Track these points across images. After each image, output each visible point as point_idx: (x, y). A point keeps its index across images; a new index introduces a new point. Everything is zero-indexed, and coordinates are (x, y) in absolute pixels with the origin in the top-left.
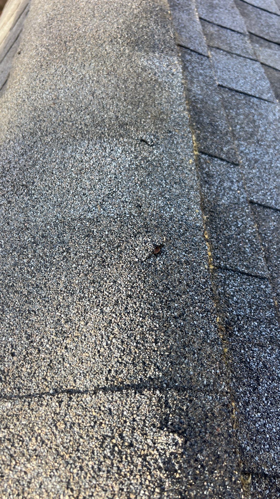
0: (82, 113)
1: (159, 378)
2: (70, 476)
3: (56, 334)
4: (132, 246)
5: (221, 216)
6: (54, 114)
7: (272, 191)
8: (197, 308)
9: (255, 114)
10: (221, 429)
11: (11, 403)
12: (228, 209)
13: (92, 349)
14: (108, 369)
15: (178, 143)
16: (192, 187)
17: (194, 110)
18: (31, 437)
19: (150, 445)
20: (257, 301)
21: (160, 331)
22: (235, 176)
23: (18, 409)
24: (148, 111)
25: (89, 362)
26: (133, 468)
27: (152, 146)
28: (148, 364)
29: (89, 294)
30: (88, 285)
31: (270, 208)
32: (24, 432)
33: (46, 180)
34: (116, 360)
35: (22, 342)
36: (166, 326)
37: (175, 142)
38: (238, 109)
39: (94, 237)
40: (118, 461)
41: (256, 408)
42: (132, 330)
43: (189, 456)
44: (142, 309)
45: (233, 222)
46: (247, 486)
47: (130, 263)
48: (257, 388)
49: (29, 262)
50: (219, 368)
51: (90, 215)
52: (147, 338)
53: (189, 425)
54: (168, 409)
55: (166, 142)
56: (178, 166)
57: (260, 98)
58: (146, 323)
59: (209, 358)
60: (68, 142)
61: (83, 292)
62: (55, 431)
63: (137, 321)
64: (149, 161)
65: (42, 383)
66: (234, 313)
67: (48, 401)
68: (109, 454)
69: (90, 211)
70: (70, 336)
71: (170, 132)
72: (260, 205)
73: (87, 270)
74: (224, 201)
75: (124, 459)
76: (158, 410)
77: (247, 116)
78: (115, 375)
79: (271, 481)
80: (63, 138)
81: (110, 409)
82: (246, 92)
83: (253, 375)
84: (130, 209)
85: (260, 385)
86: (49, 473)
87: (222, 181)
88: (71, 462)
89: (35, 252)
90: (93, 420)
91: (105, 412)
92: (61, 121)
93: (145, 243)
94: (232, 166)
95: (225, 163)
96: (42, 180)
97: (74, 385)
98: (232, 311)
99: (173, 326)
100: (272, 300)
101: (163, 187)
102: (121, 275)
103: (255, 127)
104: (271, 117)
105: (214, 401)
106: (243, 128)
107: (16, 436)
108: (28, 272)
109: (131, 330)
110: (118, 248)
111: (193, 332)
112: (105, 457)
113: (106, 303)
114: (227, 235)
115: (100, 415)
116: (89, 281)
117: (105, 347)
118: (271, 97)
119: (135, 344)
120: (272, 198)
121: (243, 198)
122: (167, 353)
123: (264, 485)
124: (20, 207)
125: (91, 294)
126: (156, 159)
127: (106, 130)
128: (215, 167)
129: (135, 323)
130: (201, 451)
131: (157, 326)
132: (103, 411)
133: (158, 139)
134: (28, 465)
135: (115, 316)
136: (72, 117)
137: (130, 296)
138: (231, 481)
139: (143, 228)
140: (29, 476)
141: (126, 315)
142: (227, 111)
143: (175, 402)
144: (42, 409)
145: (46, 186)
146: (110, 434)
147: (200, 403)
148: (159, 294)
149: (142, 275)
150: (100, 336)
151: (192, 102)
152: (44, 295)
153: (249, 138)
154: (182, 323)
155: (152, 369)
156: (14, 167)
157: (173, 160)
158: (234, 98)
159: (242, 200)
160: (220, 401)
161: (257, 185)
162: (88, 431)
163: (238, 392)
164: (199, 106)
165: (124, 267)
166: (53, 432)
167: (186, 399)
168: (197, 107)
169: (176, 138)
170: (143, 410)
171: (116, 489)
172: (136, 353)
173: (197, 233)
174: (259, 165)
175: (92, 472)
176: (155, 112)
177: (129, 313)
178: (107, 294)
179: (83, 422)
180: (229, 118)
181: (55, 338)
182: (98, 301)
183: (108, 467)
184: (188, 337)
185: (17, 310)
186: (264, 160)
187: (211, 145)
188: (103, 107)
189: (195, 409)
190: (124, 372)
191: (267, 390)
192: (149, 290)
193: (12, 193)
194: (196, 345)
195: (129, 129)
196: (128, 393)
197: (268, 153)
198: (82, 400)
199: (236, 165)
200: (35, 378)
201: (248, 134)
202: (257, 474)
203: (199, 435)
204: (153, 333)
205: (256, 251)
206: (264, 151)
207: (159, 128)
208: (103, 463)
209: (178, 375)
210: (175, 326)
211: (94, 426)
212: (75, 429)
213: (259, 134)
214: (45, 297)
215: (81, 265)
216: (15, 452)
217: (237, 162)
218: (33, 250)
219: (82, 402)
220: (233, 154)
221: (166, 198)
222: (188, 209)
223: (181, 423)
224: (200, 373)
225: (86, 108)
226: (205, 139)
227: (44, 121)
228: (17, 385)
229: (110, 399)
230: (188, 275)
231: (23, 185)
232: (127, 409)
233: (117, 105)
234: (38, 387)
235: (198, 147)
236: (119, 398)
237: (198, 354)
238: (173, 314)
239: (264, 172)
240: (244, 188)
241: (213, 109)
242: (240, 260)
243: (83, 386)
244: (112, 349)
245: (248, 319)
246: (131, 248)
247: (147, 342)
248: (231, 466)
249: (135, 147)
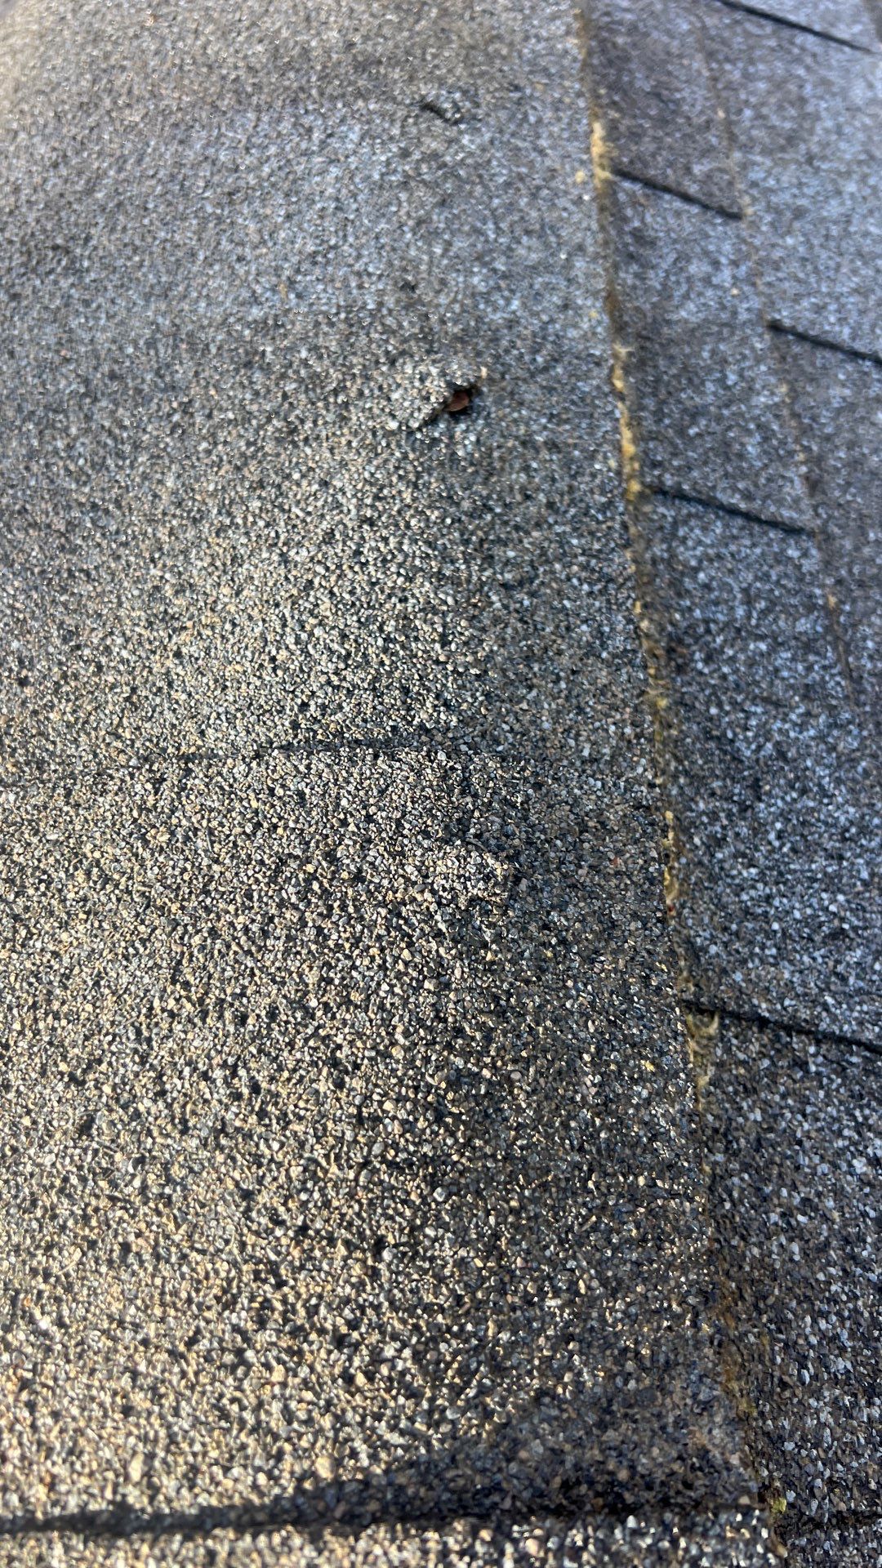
0: (240, 39)
1: (448, 729)
2: (183, 953)
3: (151, 624)
4: (381, 388)
5: (674, 351)
6: (153, 47)
7: (843, 300)
8: (575, 568)
9: (806, 81)
10: (625, 862)
11: (17, 793)
12: (695, 334)
13: (253, 653)
14: (299, 701)
15: (539, 121)
16: (581, 248)
17: (603, 51)
18: (71, 870)
19: (413, 878)
20: (772, 591)
21: (457, 613)
22: (727, 247)
23: (35, 807)
24: (450, 31)
25: (244, 686)
26: (362, 932)
27: (456, 122)
28: (418, 693)
29: (245, 518)
30: (245, 494)
31: (834, 347)
32: (51, 860)
33: (124, 229)
34: (323, 679)
35: (51, 650)
36: (475, 606)
37: (532, 119)
38: (752, 62)
39: (267, 369)
40: (321, 914)
41: (744, 855)
42: (373, 608)
43: (525, 913)
44: (406, 556)
45: (709, 371)
46: (705, 1042)
47: (374, 434)
48: (751, 807)
49: (69, 447)
50: (632, 724)
51: (256, 313)
52: (416, 629)
53: (530, 843)
54: (469, 799)
55: (503, 115)
56: (539, 188)
57: (825, 36)
58: (416, 592)
59: (603, 694)
60: (195, 120)
61: (229, 514)
62: (140, 850)
63: (390, 584)
64: (445, 165)
65: (108, 745)
66: (697, 613)
67: (123, 781)
68: (294, 899)
69: (255, 300)
70: (189, 624)
71: (517, 88)
72: (802, 337)
73: (243, 455)
74: (688, 313)
75: (336, 911)
76: (439, 798)
77: (778, 85)
78: (318, 714)
79: (778, 1038)
80: (180, 109)
81: (301, 794)
82: (780, 14)
83: (742, 772)
84: (381, 293)
85: (760, 800)
86: (120, 951)
87: (683, 258)
88: (187, 919)
89: (88, 418)
90: (250, 820)
91: (287, 799)
92: (174, 65)
93: (422, 380)
94: (719, 221)
95: (695, 210)
96: (113, 230)
97: (200, 743)
98: (690, 610)
99: (498, 605)
100: (818, 592)
101: (487, 241)
102: (343, 464)
103: (805, 116)
104: (859, 93)
105: (610, 793)
106: (764, 117)
107: (29, 871)
108: (69, 472)
109: (369, 607)
110: (336, 396)
111: (557, 627)
112: (281, 904)
113: (297, 538)
114: (689, 403)
115: (273, 806)
116: (247, 484)
117: (292, 647)
118: (861, 33)
119: (380, 642)
120: (842, 321)
121: (748, 310)
122: (473, 671)
123: (757, 1045)
124: (46, 308)
125: (254, 516)
126: (469, 161)
127: (314, 79)
128: (664, 218)
129: (382, 592)
130: (561, 908)
131: (450, 601)
132: (280, 798)
133: (477, 105)
134: (64, 936)
135: (323, 572)
136: (209, 51)
137: (371, 522)
138: (647, 986)
139: (418, 340)
140: (66, 960)
141: (357, 568)
142: (714, 65)
143: (491, 784)
144: (104, 802)
145: (125, 245)
146: (298, 852)
147: (564, 793)
148: (459, 520)
149: (410, 468)
150: (278, 622)
151: (600, 28)
152: (113, 528)
153: (783, 149)
154: (526, 603)
155: (428, 705)
156: (28, 202)
157: (524, 170)
158: (739, 29)
159: (743, 316)
160: (628, 796)
161: (799, 281)
162: (235, 845)
163: (692, 811)
164: (620, 40)
165: (354, 444)
166: (136, 855)
167: (526, 780)
168: (614, 45)
169: (534, 108)
170: (395, 797)
171: (311, 978)
172: (382, 663)
173: (589, 370)
174: (809, 227)
175: (243, 939)
176: (472, 34)
177: (364, 565)
178: (301, 514)
179: (221, 824)
180: (720, 86)
181: (146, 633)
182: (273, 534)
183: (289, 928)
184: (542, 638)
185: (36, 570)
186: (825, 214)
187: (653, 155)
188: (308, 19)
189: (550, 806)
190: (347, 709)
191: (784, 816)
192: (429, 507)
193: (22, 270)
194: (565, 660)
195: (385, 75)
196: (356, 755)
197: (839, 193)
198: (220, 774)
199: (732, 216)
200: (88, 734)
201: (779, 135)
202: (737, 1017)
203: (558, 869)
204: (436, 619)
205: (778, 455)
206: (830, 187)
207: (482, 74)
208: (276, 920)
209: (506, 727)
210: (506, 607)
211: (254, 834)
212: (200, 843)
213: (816, 139)
214: (117, 532)
215: (225, 443)
216: (27, 909)
217: (735, 210)
218: (82, 416)
219: (219, 779)
220: (724, 184)
221: (495, 271)
222: (566, 307)
223: (507, 836)
224: (571, 728)
225: (254, 24)
226: (636, 136)
227: (123, 69)
228: (34, 754)
229: (302, 768)
230: (554, 480)
231: (55, 248)
232: (349, 793)
233: (352, 10)
234: (96, 755)
235: (612, 159)
236: (328, 766)
237: (568, 682)
238: (499, 577)
239: (821, 246)
240: (754, 285)
241: (668, 53)
242: (726, 475)
243: (224, 745)
244: (312, 651)
245: (739, 633)
246: (377, 392)
247: (416, 639)
248: (648, 952)
249: (403, 127)
